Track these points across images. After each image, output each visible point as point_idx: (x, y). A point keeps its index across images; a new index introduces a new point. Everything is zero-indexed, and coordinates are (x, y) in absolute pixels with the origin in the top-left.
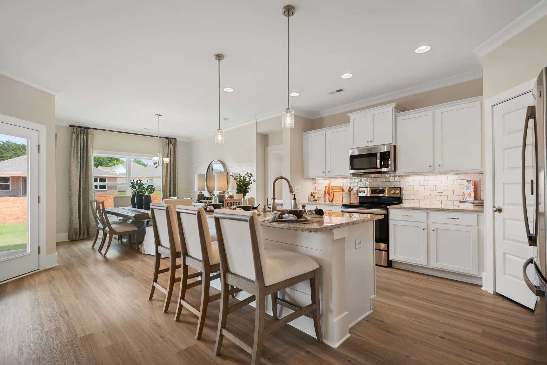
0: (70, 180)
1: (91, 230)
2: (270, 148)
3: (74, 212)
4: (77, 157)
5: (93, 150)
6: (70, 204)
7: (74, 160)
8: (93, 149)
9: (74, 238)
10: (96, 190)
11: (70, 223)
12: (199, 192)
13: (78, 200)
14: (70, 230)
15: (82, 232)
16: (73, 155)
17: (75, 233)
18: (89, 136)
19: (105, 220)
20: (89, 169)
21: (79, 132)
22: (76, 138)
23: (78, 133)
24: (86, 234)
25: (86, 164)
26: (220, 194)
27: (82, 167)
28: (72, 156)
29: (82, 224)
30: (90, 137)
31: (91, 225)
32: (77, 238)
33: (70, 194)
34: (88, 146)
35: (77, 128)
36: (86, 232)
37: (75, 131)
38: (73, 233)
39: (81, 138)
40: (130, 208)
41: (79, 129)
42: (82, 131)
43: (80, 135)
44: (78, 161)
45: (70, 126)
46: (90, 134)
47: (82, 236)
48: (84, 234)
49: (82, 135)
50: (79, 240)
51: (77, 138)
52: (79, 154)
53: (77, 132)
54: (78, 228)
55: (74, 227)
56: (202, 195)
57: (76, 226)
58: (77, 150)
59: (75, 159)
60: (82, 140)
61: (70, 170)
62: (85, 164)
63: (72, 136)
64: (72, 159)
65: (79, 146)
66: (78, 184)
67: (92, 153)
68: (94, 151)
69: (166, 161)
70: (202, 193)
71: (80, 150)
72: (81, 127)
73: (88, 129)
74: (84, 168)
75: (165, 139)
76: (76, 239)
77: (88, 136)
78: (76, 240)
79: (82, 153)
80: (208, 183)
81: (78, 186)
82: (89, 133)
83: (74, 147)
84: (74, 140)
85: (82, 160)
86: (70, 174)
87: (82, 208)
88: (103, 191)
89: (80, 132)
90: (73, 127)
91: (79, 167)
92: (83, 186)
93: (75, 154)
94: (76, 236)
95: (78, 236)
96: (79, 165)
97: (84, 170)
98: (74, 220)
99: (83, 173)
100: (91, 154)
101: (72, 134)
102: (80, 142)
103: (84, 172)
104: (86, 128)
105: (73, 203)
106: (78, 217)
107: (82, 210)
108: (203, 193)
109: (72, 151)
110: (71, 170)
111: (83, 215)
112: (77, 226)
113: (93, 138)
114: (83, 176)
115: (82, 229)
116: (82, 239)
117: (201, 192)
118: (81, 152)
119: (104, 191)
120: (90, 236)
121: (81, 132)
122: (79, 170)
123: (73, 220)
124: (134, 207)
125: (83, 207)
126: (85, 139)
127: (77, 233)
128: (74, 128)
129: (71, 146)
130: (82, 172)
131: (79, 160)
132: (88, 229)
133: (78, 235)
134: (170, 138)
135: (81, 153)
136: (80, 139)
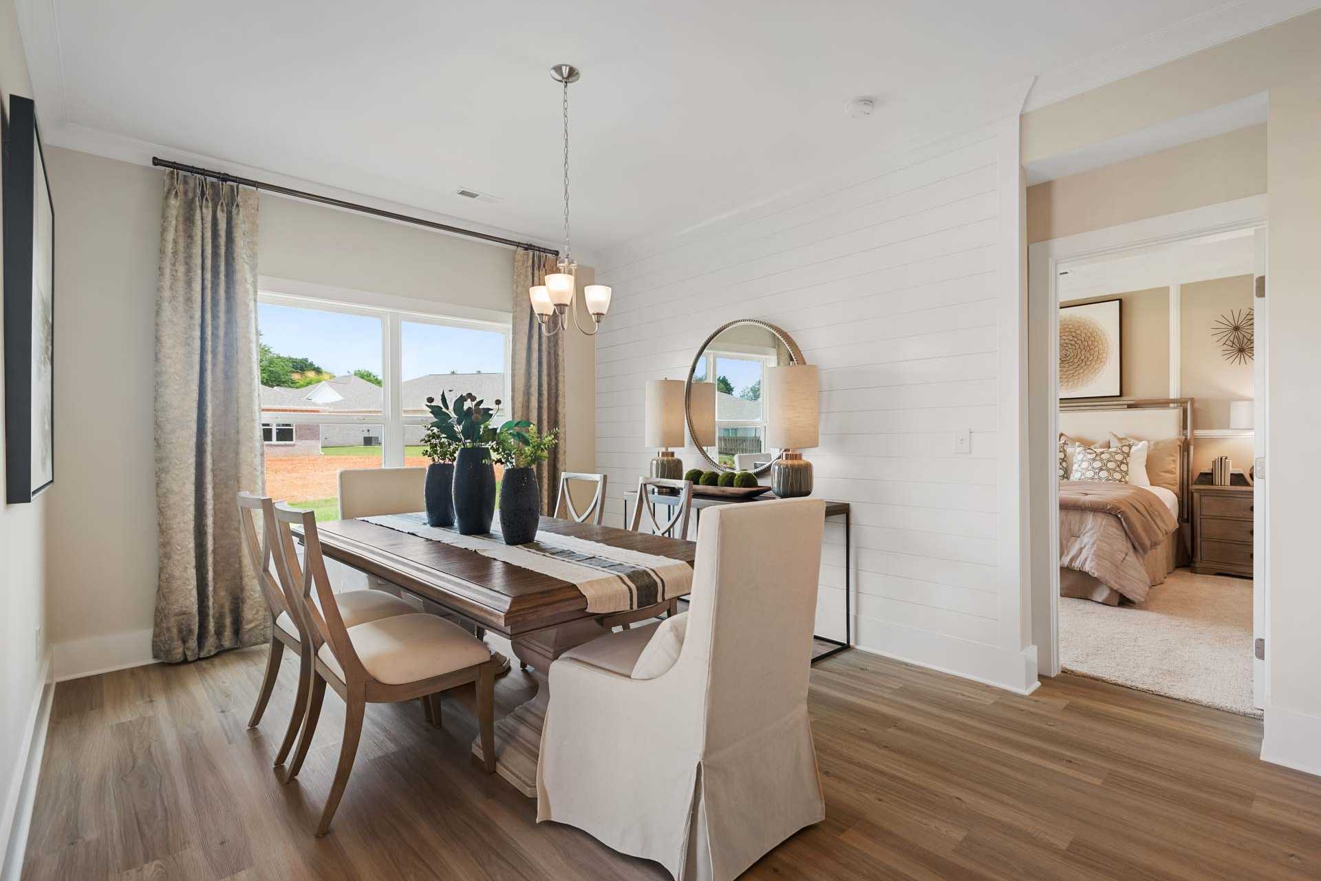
0: (156, 399)
1: (248, 613)
2: (1059, 246)
3: (174, 541)
4: (189, 300)
5: (255, 276)
6: (159, 503)
7: (175, 309)
8: (253, 268)
9: (178, 654)
10: (266, 443)
11: (159, 588)
12: (664, 450)
13: (193, 488)
14: (160, 616)
15: (211, 626)
16: (171, 288)
17: (180, 631)
18: (238, 214)
19: (324, 619)
20: (241, 355)
21: (194, 192)
22: (181, 219)
23: (190, 195)
24: (228, 633)
25: (226, 334)
26: (790, 462)
27: (209, 344)
28: (167, 294)
29: (211, 589)
30: (241, 215)
31: (247, 593)
32: (189, 653)
33: (159, 460)
34: (235, 255)
35: (189, 174)
36: (228, 621)
37: (181, 188)
38: (175, 631)
39: (202, 219)
40: (418, 521)
41: (195, 179)
42: (208, 192)
43: (201, 207)
44: (191, 317)
45: (156, 161)
46: (241, 204)
47: (211, 642)
48: (219, 633)
49: (207, 207)
50: (199, 659)
51: (189, 220)
52: (197, 287)
53: (186, 193)
54: (195, 609)
55: (176, 608)
56: (673, 461)
57: (188, 603)
58: (189, 270)
59: (181, 308)
60: (209, 225)
61: (156, 354)
62: (221, 332)
63: (165, 207)
64: (166, 305)
65: (197, 250)
66: (195, 416)
67: (249, 287)
68: (260, 279)
69: (598, 304)
70: (672, 454)
71: (199, 272)
72: (203, 172)
73: (235, 184)
74: (221, 349)
75: (520, 251)
76: (185, 654)
77: (234, 211)
78: (185, 662)
79: (208, 284)
80: (692, 415)
81: (194, 426)
82: (239, 199)
83: (175, 253)
84: (174, 222)
85: (209, 316)
86: (158, 374)
87: (210, 521)
88: (286, 445)
89: (199, 192)
90: (168, 170)
91: (197, 343)
92: (214, 426)
93: (181, 286)
94: (184, 642)
95: (193, 643)
96: (198, 333)
97: (221, 358)
98: (177, 574)
99: (213, 370)
100: (247, 291)
101: (167, 198)
102: (199, 234)
103: (220, 366)
104: (225, 178)
105: (173, 499)
106: (193, 563)
107: (210, 530)
108: (676, 456)
109: (167, 271)
110: (160, 356)
111: (214, 551)
112: (190, 601)
113: (253, 223)
114: (214, 381)
115: (211, 612)
116: (212, 653)
117: (670, 450)
118: (203, 280)
119: (289, 445)
120: (246, 637)
121: (203, 194)
122: (197, 358)
123: (171, 576)
124: (440, 519)
125: (215, 515)
126: (222, 226)
127: (190, 631)
128: (172, 173)
129: (162, 251)
130: (209, 366)
131: (198, 314)
132: (238, 608)
133: (195, 637)
134: (539, 249)
135: (203, 283)
136: (198, 222)
